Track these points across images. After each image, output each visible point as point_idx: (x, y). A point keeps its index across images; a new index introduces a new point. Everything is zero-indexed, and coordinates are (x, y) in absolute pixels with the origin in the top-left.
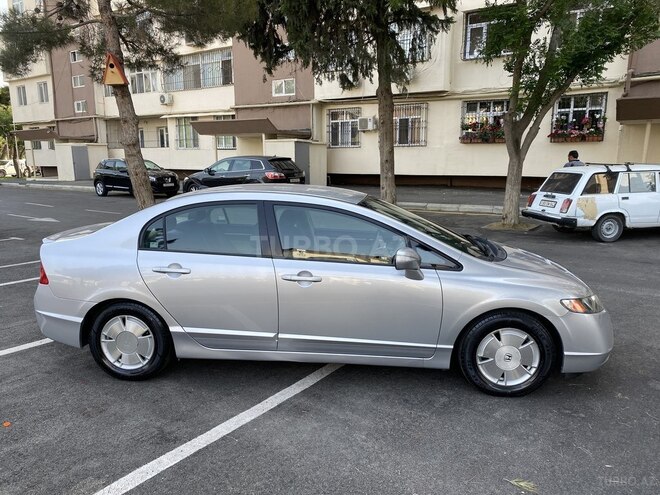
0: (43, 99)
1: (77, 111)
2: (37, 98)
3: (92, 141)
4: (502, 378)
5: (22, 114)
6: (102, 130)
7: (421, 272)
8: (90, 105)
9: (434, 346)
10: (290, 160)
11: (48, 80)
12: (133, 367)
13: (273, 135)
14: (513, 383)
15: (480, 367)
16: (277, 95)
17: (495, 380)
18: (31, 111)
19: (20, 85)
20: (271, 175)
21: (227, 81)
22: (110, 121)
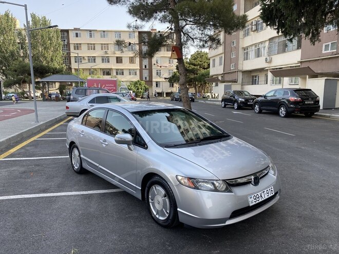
0: (220, 64)
1: (232, 69)
2: (218, 64)
3: (235, 82)
4: (157, 213)
5: (213, 71)
6: (240, 77)
7: (132, 147)
8: (236, 65)
9: (135, 186)
10: (310, 90)
11: (223, 55)
12: (76, 168)
13: (315, 76)
14: (161, 218)
15: (151, 204)
16: (326, 52)
17: (155, 214)
18: (216, 70)
19: (213, 58)
20: (293, 99)
21: (299, 47)
22: (244, 72)
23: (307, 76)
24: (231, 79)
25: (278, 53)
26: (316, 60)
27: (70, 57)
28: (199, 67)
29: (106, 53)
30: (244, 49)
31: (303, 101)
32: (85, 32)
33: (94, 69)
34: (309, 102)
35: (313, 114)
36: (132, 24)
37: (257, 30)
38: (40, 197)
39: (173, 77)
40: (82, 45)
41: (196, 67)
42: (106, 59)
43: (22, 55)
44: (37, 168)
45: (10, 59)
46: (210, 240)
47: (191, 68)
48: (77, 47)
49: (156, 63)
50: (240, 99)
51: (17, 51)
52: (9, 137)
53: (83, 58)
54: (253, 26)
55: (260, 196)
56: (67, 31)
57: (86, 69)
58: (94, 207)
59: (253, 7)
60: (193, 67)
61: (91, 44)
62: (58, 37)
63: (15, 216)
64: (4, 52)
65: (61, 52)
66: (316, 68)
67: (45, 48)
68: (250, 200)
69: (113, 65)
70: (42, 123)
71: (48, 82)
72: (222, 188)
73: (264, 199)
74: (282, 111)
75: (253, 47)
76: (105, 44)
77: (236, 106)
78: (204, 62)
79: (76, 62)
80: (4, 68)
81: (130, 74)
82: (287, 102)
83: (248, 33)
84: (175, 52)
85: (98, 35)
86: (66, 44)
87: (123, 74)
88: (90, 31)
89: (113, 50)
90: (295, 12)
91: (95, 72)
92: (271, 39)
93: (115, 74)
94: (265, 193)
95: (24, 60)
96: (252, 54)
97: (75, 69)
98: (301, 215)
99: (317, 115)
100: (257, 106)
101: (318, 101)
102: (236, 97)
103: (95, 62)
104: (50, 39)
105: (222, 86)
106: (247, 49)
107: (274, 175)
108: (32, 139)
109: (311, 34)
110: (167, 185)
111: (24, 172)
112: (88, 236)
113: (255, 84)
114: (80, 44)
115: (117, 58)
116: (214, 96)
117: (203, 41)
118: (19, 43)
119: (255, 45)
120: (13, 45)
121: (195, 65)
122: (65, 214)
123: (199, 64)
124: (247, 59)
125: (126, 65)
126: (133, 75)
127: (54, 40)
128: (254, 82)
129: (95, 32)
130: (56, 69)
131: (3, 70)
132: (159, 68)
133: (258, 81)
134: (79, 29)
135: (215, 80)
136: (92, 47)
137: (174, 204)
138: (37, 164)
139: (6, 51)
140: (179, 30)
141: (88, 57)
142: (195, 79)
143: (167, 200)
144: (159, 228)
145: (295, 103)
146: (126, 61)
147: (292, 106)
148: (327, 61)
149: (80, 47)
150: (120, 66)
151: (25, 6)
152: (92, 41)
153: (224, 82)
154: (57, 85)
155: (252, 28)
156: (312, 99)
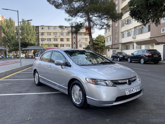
0: (110, 40)
1: (116, 42)
2: (109, 40)
3: (118, 49)
4: (76, 101)
5: (107, 44)
6: (120, 46)
7: (63, 67)
8: (118, 40)
9: (65, 87)
10: (156, 50)
11: (112, 36)
12: (37, 83)
13: (158, 44)
14: (78, 103)
15: (72, 96)
16: (163, 32)
17: (75, 101)
18: (108, 43)
19: (107, 38)
20: (147, 54)
21: (149, 30)
22: (122, 44)
23: (154, 44)
24: (116, 47)
25: (139, 34)
26: (158, 36)
27: (39, 39)
28: (100, 42)
29: (56, 36)
30: (122, 33)
31: (152, 56)
32: (46, 27)
33: (50, 44)
34: (156, 56)
35: (158, 62)
36: (67, 19)
37: (128, 23)
38: (16, 95)
39: (87, 47)
40: (45, 33)
41: (98, 42)
42: (56, 40)
43: (17, 38)
44: (17, 83)
45: (12, 40)
46: (105, 114)
47: (96, 43)
48: (43, 34)
49: (79, 41)
50: (121, 56)
51: (15, 36)
52: (6, 71)
53: (45, 39)
54: (126, 22)
55: (132, 90)
56: (38, 27)
57: (46, 44)
58: (43, 99)
59: (126, 13)
60: (97, 42)
61: (49, 32)
62: (34, 30)
63: (2, 103)
64: (9, 36)
65: (35, 37)
66: (159, 40)
67: (28, 34)
68: (127, 92)
69: (59, 42)
70: (23, 66)
71: (28, 50)
72: (111, 85)
73: (134, 92)
74: (142, 61)
75: (127, 32)
76: (55, 32)
77: (118, 59)
78: (102, 40)
79: (42, 41)
80: (8, 44)
81: (67, 46)
82: (144, 56)
83: (123, 25)
84: (87, 30)
85: (52, 28)
86: (37, 32)
87: (64, 46)
88: (49, 26)
89: (59, 35)
90: (146, 10)
91: (51, 45)
92: (135, 28)
93: (60, 46)
94: (135, 89)
95: (18, 40)
96: (126, 35)
97: (41, 44)
98: (155, 104)
99: (160, 63)
100: (129, 59)
101: (161, 56)
102: (118, 55)
103: (50, 41)
104: (30, 30)
105: (111, 51)
106: (123, 33)
107: (139, 81)
108: (18, 72)
109: (155, 22)
110: (81, 84)
111: (11, 85)
112: (38, 112)
113: (128, 49)
114: (44, 32)
115: (61, 39)
116: (107, 56)
117: (101, 26)
118: (16, 33)
119: (127, 31)
120: (13, 33)
121: (98, 41)
122: (28, 102)
123: (100, 41)
124: (123, 38)
125: (65, 42)
126: (68, 46)
127: (32, 31)
128: (127, 49)
129: (51, 27)
130: (32, 44)
131: (8, 45)
132: (81, 43)
133: (129, 48)
134: (43, 26)
135: (108, 48)
136: (49, 34)
137: (84, 94)
138: (18, 82)
139: (10, 36)
140: (89, 20)
141: (47, 38)
142: (98, 48)
143: (81, 93)
144: (77, 109)
145: (149, 56)
146: (65, 40)
147: (147, 58)
148: (164, 37)
149: (44, 34)
150: (62, 43)
151: (18, 11)
152: (49, 31)
153: (112, 49)
154: (33, 51)
155: (125, 23)
156: (157, 54)
